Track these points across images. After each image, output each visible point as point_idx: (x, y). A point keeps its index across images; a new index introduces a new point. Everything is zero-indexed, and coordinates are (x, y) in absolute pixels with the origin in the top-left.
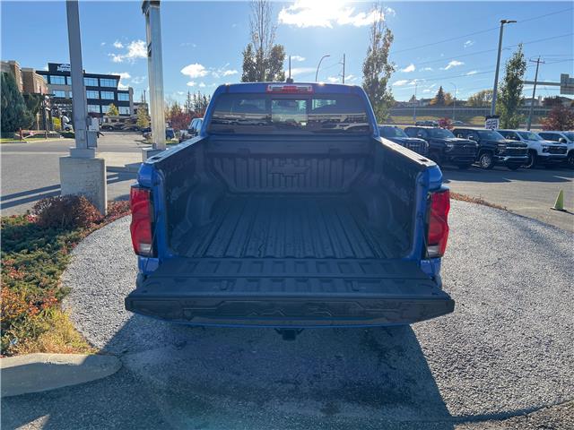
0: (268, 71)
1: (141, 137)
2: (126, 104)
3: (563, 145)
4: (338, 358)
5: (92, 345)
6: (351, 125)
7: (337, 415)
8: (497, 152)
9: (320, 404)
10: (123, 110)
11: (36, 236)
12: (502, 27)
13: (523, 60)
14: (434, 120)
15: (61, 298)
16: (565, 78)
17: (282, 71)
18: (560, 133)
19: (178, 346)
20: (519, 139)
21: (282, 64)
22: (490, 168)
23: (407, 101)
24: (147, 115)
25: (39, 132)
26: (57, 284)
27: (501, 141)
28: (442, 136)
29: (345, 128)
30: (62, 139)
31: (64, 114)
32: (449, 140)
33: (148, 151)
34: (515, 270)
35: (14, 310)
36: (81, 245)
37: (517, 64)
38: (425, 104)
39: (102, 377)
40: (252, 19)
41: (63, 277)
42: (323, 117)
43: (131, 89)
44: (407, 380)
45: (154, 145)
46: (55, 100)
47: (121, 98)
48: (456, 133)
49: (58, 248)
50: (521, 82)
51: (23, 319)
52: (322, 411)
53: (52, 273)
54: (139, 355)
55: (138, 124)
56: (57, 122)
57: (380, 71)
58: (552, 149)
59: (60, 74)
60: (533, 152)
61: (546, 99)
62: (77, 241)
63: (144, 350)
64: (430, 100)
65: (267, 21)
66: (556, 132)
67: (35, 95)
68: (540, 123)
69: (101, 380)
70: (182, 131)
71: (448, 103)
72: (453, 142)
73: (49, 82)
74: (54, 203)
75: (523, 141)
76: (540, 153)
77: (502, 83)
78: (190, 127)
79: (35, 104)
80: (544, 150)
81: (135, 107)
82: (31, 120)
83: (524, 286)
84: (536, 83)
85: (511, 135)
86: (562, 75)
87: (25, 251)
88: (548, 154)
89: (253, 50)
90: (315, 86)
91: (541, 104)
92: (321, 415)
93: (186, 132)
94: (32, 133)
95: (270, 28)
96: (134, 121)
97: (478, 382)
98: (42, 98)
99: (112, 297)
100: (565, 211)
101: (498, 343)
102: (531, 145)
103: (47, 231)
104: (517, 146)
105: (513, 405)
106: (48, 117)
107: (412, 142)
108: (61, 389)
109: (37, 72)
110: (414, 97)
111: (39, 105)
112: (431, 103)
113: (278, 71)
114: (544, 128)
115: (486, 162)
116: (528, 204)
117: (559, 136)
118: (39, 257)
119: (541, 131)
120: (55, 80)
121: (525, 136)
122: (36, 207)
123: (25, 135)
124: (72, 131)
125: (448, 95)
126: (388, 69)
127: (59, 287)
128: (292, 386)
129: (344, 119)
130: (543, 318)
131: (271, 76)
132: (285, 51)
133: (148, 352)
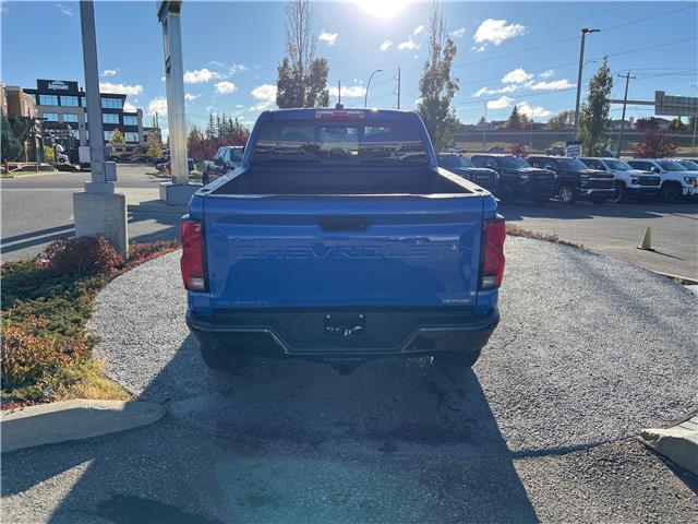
0: (308, 90)
1: (153, 170)
2: (134, 129)
3: (657, 175)
4: (396, 401)
5: (131, 394)
6: (408, 154)
7: (395, 453)
8: (579, 184)
9: (377, 443)
10: (130, 137)
11: (50, 284)
12: (583, 37)
13: (609, 75)
14: (507, 146)
15: (92, 346)
16: (660, 95)
17: (325, 89)
18: (652, 161)
19: (224, 393)
20: (605, 169)
21: (325, 81)
22: (570, 203)
23: (475, 124)
24: (160, 142)
25: (27, 164)
26: (83, 333)
27: (582, 171)
28: (516, 166)
29: (401, 158)
30: (56, 172)
31: (58, 142)
32: (522, 170)
33: (168, 186)
34: (588, 311)
35: (45, 358)
36: (104, 292)
37: (603, 80)
38: (496, 127)
39: (145, 423)
40: (289, 27)
41: (89, 325)
42: (376, 145)
43: (140, 111)
44: (466, 421)
45: (174, 179)
46: (46, 125)
47: (128, 121)
48: (532, 162)
49: (78, 295)
50: (608, 101)
51: (53, 367)
52: (381, 450)
53: (77, 321)
54: (182, 403)
55: (149, 154)
56: (49, 153)
57: (441, 89)
58: (642, 180)
59: (51, 92)
60: (621, 183)
61: (639, 121)
62: (99, 287)
63: (188, 397)
64: (502, 122)
65: (307, 30)
66: (648, 160)
67: (23, 119)
68: (631, 149)
69: (145, 427)
70: (207, 162)
71: (524, 126)
72: (528, 172)
73: (38, 102)
74: (68, 246)
75: (609, 171)
76: (629, 185)
77: (585, 103)
78: (216, 157)
79: (22, 130)
80: (633, 182)
81: (145, 133)
82: (18, 149)
83: (596, 327)
84: (625, 102)
85: (596, 164)
86: (657, 93)
87: (42, 298)
88: (638, 186)
89: (290, 64)
90: (367, 112)
91: (633, 127)
92: (378, 453)
93: (212, 164)
94: (20, 165)
95: (310, 38)
96: (145, 150)
97: (540, 421)
98: (32, 122)
99: (146, 346)
100: (653, 250)
101: (563, 384)
102: (618, 175)
103: (64, 277)
104: (602, 177)
105: (575, 441)
106: (38, 146)
107: (480, 173)
108: (105, 435)
109: (26, 91)
110: (483, 119)
111: (28, 131)
112: (504, 126)
113: (321, 88)
114: (635, 156)
115: (566, 196)
116: (611, 244)
117: (651, 165)
118: (60, 305)
119: (631, 159)
120: (47, 100)
121: (612, 165)
122: (47, 251)
123: (11, 168)
124: (68, 163)
125: (524, 116)
126: (451, 86)
127: (86, 336)
128: (347, 429)
129: (398, 148)
130: (613, 358)
131: (312, 96)
132: (328, 65)
133: (193, 400)
